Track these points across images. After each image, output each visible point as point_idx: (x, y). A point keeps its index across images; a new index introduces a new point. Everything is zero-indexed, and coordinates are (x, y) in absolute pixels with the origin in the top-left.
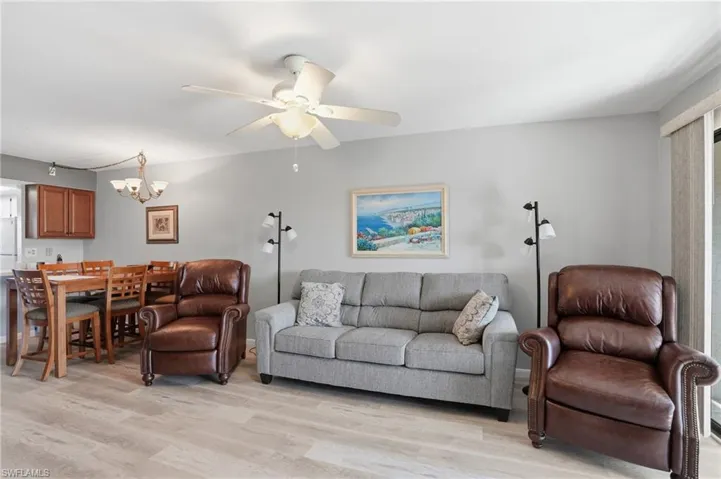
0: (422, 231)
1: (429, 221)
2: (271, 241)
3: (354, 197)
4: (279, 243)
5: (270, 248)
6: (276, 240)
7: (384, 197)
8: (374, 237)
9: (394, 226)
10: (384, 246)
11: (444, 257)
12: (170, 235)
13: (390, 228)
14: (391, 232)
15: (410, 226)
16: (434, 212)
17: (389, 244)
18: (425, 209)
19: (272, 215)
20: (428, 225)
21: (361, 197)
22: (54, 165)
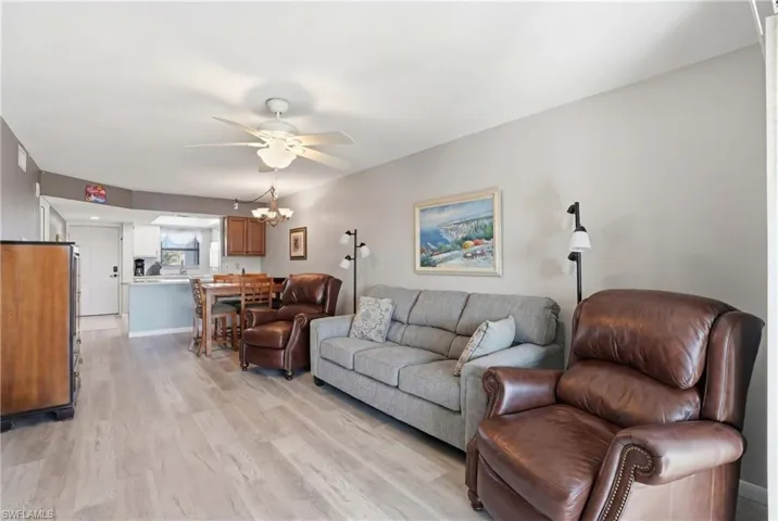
0: (476, 244)
1: (481, 233)
2: (348, 258)
3: (417, 211)
4: (355, 259)
5: (346, 264)
6: (352, 257)
7: (442, 208)
8: (434, 252)
9: (450, 239)
10: (441, 262)
11: (495, 275)
12: (302, 254)
13: (446, 242)
14: (448, 246)
15: (465, 239)
16: (487, 222)
17: (445, 260)
18: (478, 220)
19: (349, 233)
20: (480, 238)
21: (422, 211)
22: (237, 201)
